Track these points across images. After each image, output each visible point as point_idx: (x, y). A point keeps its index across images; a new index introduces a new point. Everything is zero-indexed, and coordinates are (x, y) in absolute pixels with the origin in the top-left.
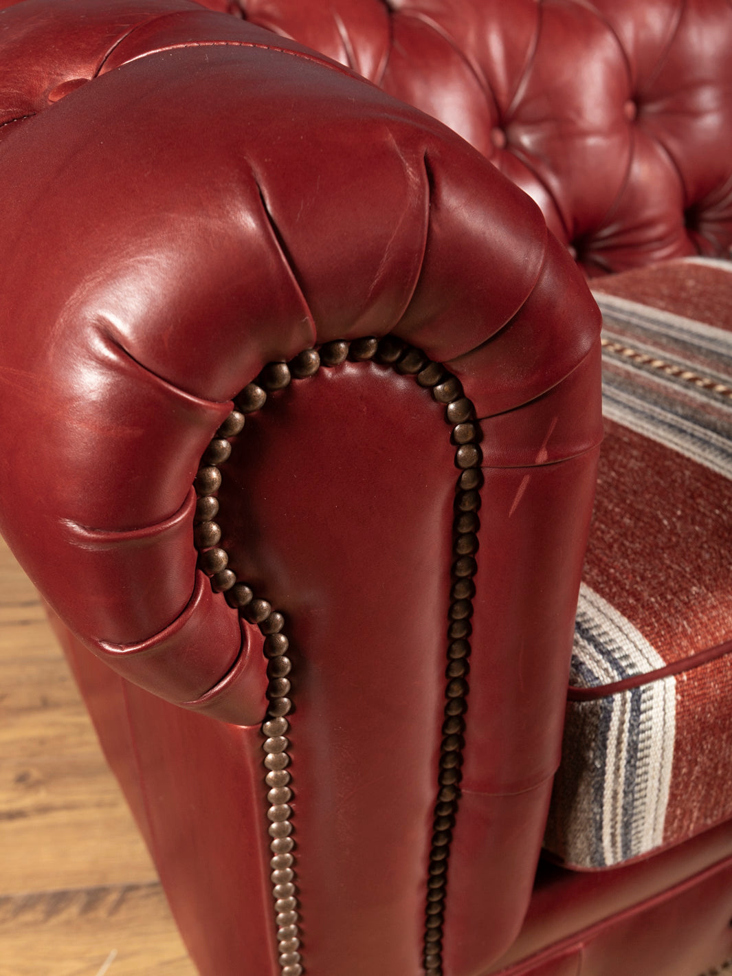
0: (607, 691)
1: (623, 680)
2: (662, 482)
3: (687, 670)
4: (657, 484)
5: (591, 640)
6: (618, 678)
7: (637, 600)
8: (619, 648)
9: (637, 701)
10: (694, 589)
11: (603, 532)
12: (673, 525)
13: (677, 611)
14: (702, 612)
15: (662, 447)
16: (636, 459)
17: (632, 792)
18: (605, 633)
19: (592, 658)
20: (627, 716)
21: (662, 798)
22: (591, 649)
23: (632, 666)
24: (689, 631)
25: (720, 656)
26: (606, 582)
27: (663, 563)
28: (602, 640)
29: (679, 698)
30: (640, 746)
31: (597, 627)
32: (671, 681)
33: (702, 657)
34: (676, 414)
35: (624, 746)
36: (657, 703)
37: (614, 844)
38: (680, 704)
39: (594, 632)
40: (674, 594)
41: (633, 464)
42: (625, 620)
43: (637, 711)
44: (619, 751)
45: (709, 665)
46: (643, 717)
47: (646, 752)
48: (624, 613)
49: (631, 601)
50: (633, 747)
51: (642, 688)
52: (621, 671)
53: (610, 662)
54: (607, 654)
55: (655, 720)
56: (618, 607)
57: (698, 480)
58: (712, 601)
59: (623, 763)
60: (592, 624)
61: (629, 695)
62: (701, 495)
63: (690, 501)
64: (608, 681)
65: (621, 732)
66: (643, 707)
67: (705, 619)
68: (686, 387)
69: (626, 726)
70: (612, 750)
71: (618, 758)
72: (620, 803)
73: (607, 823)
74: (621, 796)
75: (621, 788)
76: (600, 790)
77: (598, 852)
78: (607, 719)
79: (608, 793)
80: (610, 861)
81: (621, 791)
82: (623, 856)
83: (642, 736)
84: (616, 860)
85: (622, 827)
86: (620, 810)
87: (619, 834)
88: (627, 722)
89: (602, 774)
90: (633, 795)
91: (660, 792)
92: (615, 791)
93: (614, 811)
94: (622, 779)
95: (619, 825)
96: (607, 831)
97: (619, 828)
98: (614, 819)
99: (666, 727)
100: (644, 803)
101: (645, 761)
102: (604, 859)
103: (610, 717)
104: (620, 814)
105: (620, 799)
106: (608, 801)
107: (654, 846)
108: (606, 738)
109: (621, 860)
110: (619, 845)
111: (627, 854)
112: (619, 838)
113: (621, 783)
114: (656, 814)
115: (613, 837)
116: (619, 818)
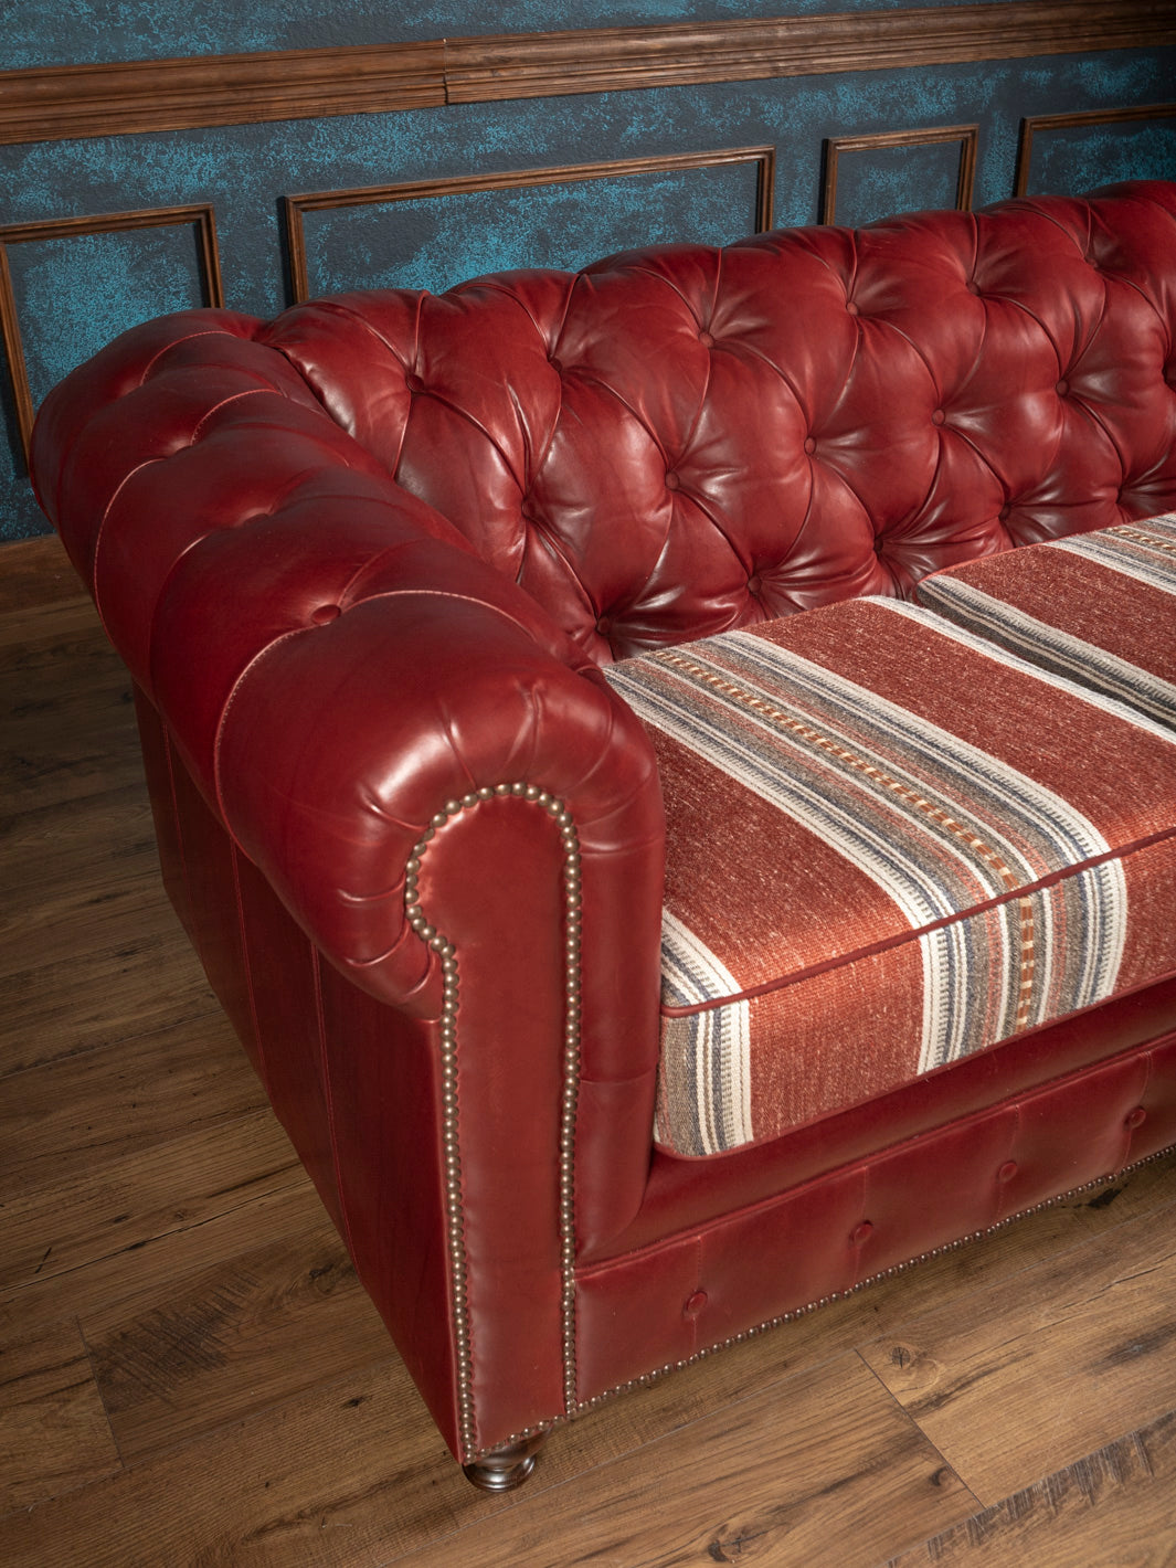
0: (694, 1011)
1: (708, 1002)
2: (770, 845)
3: (758, 995)
4: (765, 846)
5: (686, 972)
6: (704, 1000)
7: (727, 942)
8: (708, 979)
9: (718, 1018)
10: (772, 934)
11: (711, 887)
12: (768, 882)
13: (757, 950)
14: (776, 952)
15: (779, 812)
16: (754, 823)
17: (720, 1090)
18: (698, 967)
19: (685, 985)
20: (711, 1029)
21: (745, 1097)
22: (685, 978)
23: (715, 992)
24: (764, 965)
25: (786, 985)
26: (705, 929)
27: (752, 913)
28: (694, 972)
29: (752, 1016)
30: (722, 1052)
31: (692, 962)
32: (745, 1004)
33: (771, 985)
34: (799, 780)
35: (710, 1052)
36: (734, 1020)
37: (710, 1135)
38: (752, 1021)
39: (689, 966)
40: (756, 937)
41: (751, 828)
42: (714, 957)
43: (718, 1025)
44: (706, 1056)
45: (777, 992)
46: (723, 1030)
47: (727, 1058)
48: (714, 951)
49: (722, 943)
50: (717, 1054)
51: (722, 1008)
52: (707, 995)
53: (699, 988)
54: (697, 982)
55: (732, 1032)
56: (710, 947)
57: (800, 843)
58: (785, 942)
59: (710, 1066)
60: (689, 960)
61: (711, 1013)
62: (797, 858)
63: (787, 861)
64: (696, 1002)
65: (706, 1041)
66: (723, 1023)
67: (777, 957)
68: (816, 753)
69: (710, 1037)
70: (700, 1056)
71: (706, 1063)
72: (711, 1100)
73: (702, 1116)
74: (711, 1093)
75: (710, 1087)
76: (694, 1086)
77: (698, 1143)
78: (695, 1031)
79: (700, 1091)
80: (709, 1151)
81: (710, 1090)
82: (719, 1147)
83: (723, 1045)
84: (714, 1150)
85: (715, 1120)
86: (711, 1106)
87: (713, 1126)
88: (710, 1034)
89: (694, 1075)
90: (720, 1093)
91: (742, 1092)
92: (706, 1089)
93: (706, 1106)
94: (710, 1079)
95: (712, 1118)
96: (703, 1123)
97: (712, 1121)
98: (707, 1113)
99: (742, 1039)
100: (730, 1101)
101: (727, 1065)
102: (704, 1149)
103: (697, 1029)
104: (711, 1109)
105: (710, 1096)
106: (701, 1097)
107: (746, 1141)
108: (695, 1046)
109: (717, 1150)
110: (714, 1136)
111: (722, 1144)
112: (714, 1130)
113: (710, 1083)
114: (742, 1110)
115: (709, 1128)
116: (711, 1112)
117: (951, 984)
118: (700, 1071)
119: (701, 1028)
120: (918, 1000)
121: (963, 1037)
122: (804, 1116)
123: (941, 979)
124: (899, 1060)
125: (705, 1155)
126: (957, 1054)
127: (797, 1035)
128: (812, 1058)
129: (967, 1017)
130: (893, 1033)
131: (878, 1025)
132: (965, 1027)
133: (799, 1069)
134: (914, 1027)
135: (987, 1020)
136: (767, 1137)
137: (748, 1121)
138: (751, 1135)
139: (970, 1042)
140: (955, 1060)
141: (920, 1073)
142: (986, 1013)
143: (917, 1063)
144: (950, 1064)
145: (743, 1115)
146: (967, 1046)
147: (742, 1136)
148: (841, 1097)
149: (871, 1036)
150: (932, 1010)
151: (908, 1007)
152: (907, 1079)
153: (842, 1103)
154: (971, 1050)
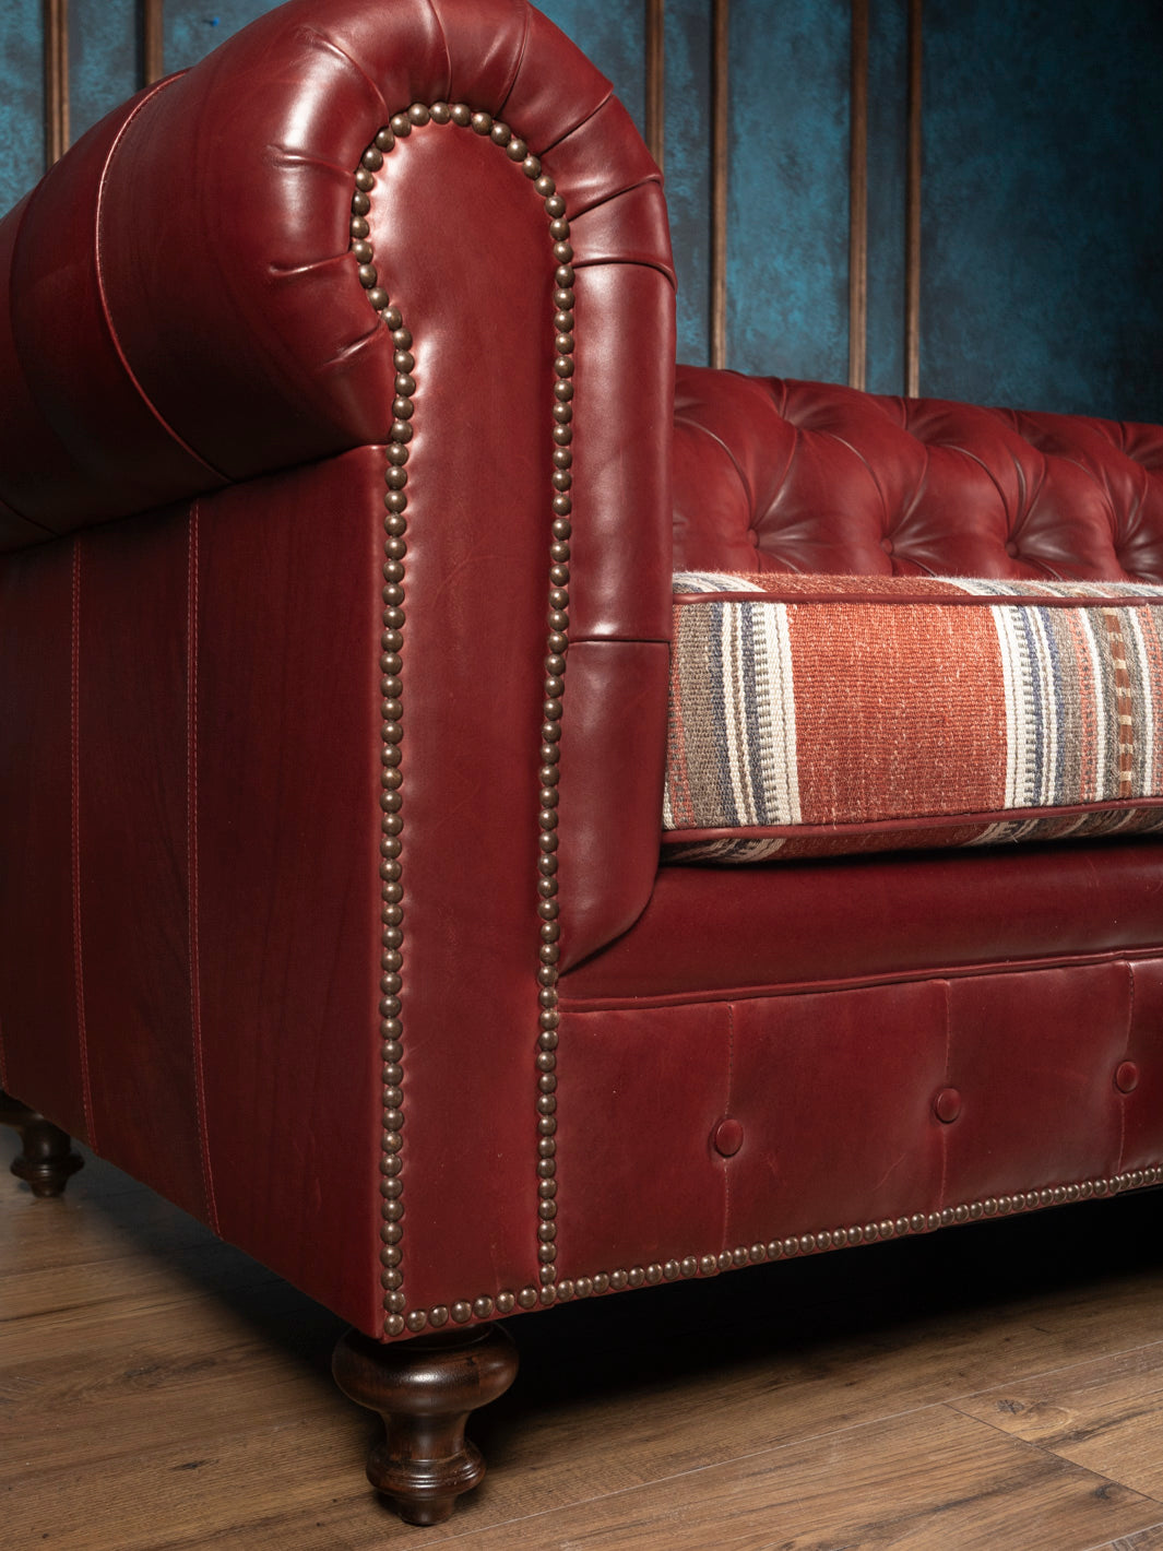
3: (799, 603)
9: (747, 615)
20: (739, 624)
30: (756, 658)
32: (782, 607)
35: (740, 654)
36: (768, 621)
37: (744, 789)
43: (748, 623)
44: (734, 659)
47: (764, 667)
50: (749, 656)
51: (752, 604)
55: (767, 634)
59: (741, 673)
61: (739, 607)
66: (754, 621)
69: (739, 633)
70: (727, 659)
71: (735, 667)
72: (744, 727)
73: (733, 753)
74: (743, 715)
75: (743, 706)
76: (720, 705)
77: (727, 798)
78: (719, 623)
79: (729, 711)
80: (743, 818)
81: (743, 710)
82: (757, 815)
83: (756, 648)
84: (750, 818)
85: (750, 761)
86: (745, 737)
87: (748, 773)
88: (739, 629)
89: (720, 685)
90: (756, 718)
91: (785, 724)
92: (736, 708)
93: (739, 735)
94: (742, 694)
95: (746, 758)
96: (734, 765)
97: (747, 763)
98: (739, 749)
99: (781, 645)
100: (770, 735)
101: (764, 677)
102: (736, 812)
103: (721, 621)
104: (745, 741)
105: (743, 720)
106: (730, 721)
107: (792, 818)
108: (719, 644)
109: (755, 820)
110: (750, 790)
111: (761, 810)
112: (748, 779)
113: (742, 699)
114: (786, 757)
115: (743, 776)
116: (745, 748)
117: (1034, 674)
118: (727, 680)
119: (726, 621)
120: (997, 679)
121: (1057, 768)
122: (866, 809)
123: (1022, 665)
124: (980, 765)
125: (736, 824)
126: (1052, 794)
127: (852, 663)
128: (873, 708)
129: (1060, 736)
130: (971, 715)
131: (951, 693)
132: (1059, 752)
133: (856, 717)
134: (996, 720)
135: (1084, 754)
136: (820, 824)
137: (794, 780)
138: (799, 809)
139: (1066, 780)
140: (1050, 802)
141: (1008, 804)
142: (1082, 741)
143: (1004, 784)
144: (1044, 806)
145: (787, 767)
146: (1062, 785)
147: (787, 809)
148: (911, 797)
149: (944, 707)
150: (1015, 705)
151: (986, 686)
152: (992, 806)
153: (914, 807)
154: (1068, 796)
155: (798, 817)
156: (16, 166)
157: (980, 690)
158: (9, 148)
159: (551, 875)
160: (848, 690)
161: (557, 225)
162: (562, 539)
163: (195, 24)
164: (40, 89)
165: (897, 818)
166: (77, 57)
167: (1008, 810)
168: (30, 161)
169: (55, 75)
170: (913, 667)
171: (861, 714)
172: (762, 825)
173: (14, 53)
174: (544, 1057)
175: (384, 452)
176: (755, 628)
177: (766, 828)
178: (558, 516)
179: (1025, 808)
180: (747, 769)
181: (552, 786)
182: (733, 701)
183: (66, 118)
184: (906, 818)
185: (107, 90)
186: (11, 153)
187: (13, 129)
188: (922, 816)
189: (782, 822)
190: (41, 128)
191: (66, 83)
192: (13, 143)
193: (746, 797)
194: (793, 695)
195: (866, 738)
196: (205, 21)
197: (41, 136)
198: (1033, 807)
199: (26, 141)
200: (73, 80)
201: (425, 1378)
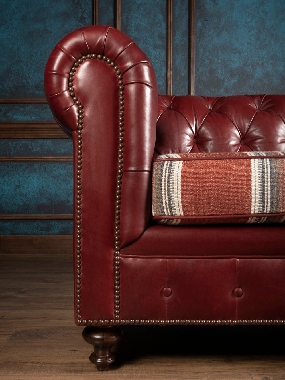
0: (163, 161)
1: (169, 159)
3: (186, 160)
6: (167, 158)
9: (171, 164)
29: (183, 166)
32: (182, 162)
33: (192, 159)
35: (167, 173)
36: (176, 165)
44: (166, 175)
45: (193, 161)
50: (169, 174)
51: (173, 161)
55: (175, 168)
59: (167, 178)
61: (169, 162)
69: (168, 169)
70: (164, 175)
71: (165, 177)
72: (167, 191)
75: (167, 186)
76: (161, 186)
77: (162, 209)
78: (163, 166)
79: (163, 188)
81: (167, 187)
82: (170, 213)
83: (171, 172)
84: (168, 214)
85: (168, 200)
86: (167, 194)
87: (167, 203)
88: (168, 168)
89: (162, 181)
90: (170, 189)
91: (178, 191)
92: (165, 187)
93: (165, 194)
94: (167, 183)
95: (167, 199)
96: (164, 201)
97: (167, 200)
98: (165, 197)
99: (178, 171)
100: (173, 193)
101: (173, 179)
102: (164, 212)
103: (164, 166)
104: (167, 195)
105: (167, 190)
106: (163, 190)
107: (180, 214)
108: (162, 171)
109: (170, 214)
110: (168, 207)
111: (171, 212)
112: (167, 204)
113: (167, 185)
114: (178, 199)
115: (166, 203)
116: (167, 197)
117: (263, 177)
118: (163, 180)
119: (165, 166)
121: (270, 203)
122: (203, 212)
123: (259, 175)
124: (241, 202)
125: (165, 215)
126: (269, 210)
127: (199, 175)
128: (205, 187)
129: (271, 194)
130: (239, 188)
131: (232, 183)
132: (271, 198)
133: (200, 189)
134: (248, 190)
135: (281, 199)
136: (189, 216)
137: (180, 205)
138: (182, 212)
139: (274, 206)
140: (268, 212)
141: (252, 212)
142: (280, 195)
143: (251, 207)
144: (266, 213)
145: (178, 201)
146: (273, 207)
147: (179, 211)
148: (218, 210)
149: (229, 186)
150: (255, 186)
151: (245, 180)
152: (246, 213)
153: (219, 213)
154: (275, 210)
155: (182, 214)
156: (160, 63)
157: (242, 182)
158: (158, 59)
159: (118, 225)
160: (197, 182)
161: (119, 77)
162: (121, 148)
163: (203, 21)
164: (166, 44)
165: (214, 215)
166: (174, 35)
167: (252, 214)
168: (163, 61)
169: (169, 40)
170: (219, 176)
171: (201, 188)
172: (172, 215)
173: (160, 37)
174: (116, 267)
175: (77, 132)
176: (172, 167)
177: (173, 217)
178: (120, 143)
179: (259, 213)
180: (167, 202)
181: (119, 205)
182: (164, 185)
183: (171, 50)
184: (217, 215)
185: (181, 41)
186: (159, 60)
187: (160, 54)
188: (222, 215)
189: (178, 215)
190: (166, 53)
191: (171, 42)
192: (159, 57)
193: (167, 208)
194: (180, 183)
195: (203, 194)
196: (205, 20)
197: (166, 55)
198: (262, 213)
199: (163, 57)
200: (173, 40)
201: (97, 337)
